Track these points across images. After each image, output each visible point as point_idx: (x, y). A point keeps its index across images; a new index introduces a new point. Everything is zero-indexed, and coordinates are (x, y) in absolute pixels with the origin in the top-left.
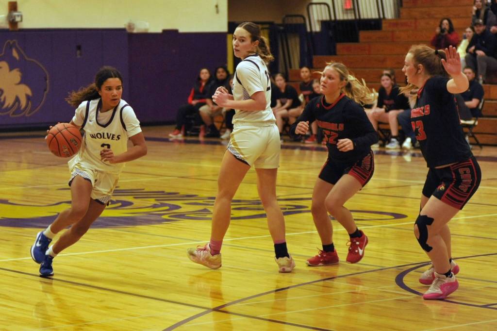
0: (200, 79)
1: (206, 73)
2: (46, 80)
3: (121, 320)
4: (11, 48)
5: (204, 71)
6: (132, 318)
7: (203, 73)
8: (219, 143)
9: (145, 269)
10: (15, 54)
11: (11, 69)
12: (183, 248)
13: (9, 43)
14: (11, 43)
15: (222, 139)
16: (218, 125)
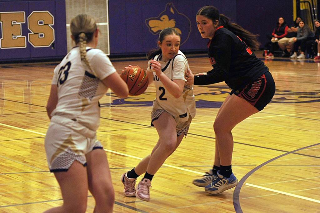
0: (279, 23)
1: (282, 20)
2: (190, 25)
3: (238, 158)
4: (170, 7)
5: (281, 18)
6: (245, 157)
7: (280, 20)
8: (290, 61)
9: (250, 130)
10: (172, 11)
11: (170, 19)
12: (271, 119)
13: (168, 4)
14: (170, 4)
15: (291, 58)
16: (289, 50)
